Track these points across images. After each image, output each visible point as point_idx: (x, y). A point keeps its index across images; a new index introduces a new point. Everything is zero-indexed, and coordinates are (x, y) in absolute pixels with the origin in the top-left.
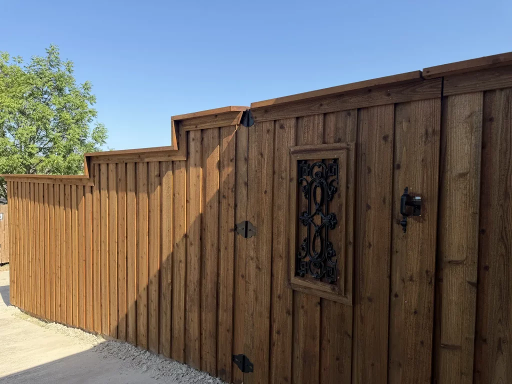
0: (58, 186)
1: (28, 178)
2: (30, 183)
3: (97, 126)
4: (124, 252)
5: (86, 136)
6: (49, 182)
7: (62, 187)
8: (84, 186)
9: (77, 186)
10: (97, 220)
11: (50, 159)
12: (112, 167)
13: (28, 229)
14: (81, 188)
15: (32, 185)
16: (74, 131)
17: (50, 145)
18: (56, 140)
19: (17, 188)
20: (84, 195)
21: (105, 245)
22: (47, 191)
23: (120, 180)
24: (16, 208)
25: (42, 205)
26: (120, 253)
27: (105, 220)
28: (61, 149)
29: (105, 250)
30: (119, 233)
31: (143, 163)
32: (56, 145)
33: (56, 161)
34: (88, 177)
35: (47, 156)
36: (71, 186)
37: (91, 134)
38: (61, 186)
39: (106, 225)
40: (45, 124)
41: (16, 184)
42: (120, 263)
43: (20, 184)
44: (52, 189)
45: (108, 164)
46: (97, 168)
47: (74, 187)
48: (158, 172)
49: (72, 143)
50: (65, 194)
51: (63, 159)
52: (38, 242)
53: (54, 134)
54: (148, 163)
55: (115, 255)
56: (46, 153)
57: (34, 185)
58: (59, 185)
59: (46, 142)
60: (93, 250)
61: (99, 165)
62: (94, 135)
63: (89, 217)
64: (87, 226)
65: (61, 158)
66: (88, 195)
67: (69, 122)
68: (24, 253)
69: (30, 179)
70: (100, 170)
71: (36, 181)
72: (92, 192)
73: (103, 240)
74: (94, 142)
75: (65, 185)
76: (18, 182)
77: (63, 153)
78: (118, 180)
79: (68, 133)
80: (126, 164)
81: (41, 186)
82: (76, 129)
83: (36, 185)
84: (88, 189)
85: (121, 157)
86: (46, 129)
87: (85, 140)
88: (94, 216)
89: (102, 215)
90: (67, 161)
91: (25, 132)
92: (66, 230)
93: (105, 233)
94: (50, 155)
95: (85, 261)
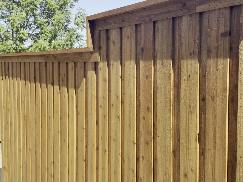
0: (51, 64)
1: (18, 57)
2: (20, 63)
3: (78, 11)
4: (149, 161)
5: (68, 21)
6: (40, 60)
7: (56, 65)
8: (85, 63)
9: (75, 63)
10: (104, 108)
11: (38, 44)
12: (128, 31)
13: (19, 114)
14: (80, 65)
15: (22, 65)
16: (58, 16)
17: (38, 31)
18: (42, 26)
19: (8, 69)
20: (85, 76)
21: (117, 145)
22: (38, 71)
23: (142, 49)
24: (7, 90)
25: (33, 84)
26: (141, 159)
27: (117, 109)
28: (47, 34)
29: (116, 152)
30: (141, 130)
31: (191, 15)
32: (43, 31)
33: (42, 46)
34: (92, 50)
35: (34, 41)
36: (67, 63)
37: (73, 19)
38: (54, 64)
39: (118, 117)
40: (33, 9)
41: (7, 64)
42: (141, 175)
43: (10, 64)
44: (44, 68)
45: (121, 28)
46: (103, 35)
47: (71, 65)
48: (228, 28)
49: (57, 27)
50: (59, 75)
51: (49, 44)
52: (29, 130)
53: (42, 20)
54: (201, 14)
55: (133, 161)
56: (34, 39)
57: (25, 65)
58: (53, 63)
59: (34, 28)
60: (97, 149)
61: (107, 30)
62: (76, 20)
63: (93, 103)
64: (89, 116)
65: (47, 42)
66: (91, 74)
67: (54, 7)
68: (15, 140)
69: (20, 59)
70: (108, 39)
71: (27, 60)
72: (96, 70)
73: (113, 136)
74: (76, 27)
75: (59, 63)
76: (8, 63)
77: (49, 38)
78: (139, 50)
79: (53, 18)
80: (154, 22)
81: (32, 65)
82: (60, 14)
83: (27, 65)
84: (90, 66)
85: (145, 14)
86: (34, 15)
87: (68, 25)
88: (100, 103)
89: (112, 102)
90: (52, 45)
91: (16, 18)
92: (61, 118)
93: (117, 127)
94: (38, 40)
95: (86, 161)
